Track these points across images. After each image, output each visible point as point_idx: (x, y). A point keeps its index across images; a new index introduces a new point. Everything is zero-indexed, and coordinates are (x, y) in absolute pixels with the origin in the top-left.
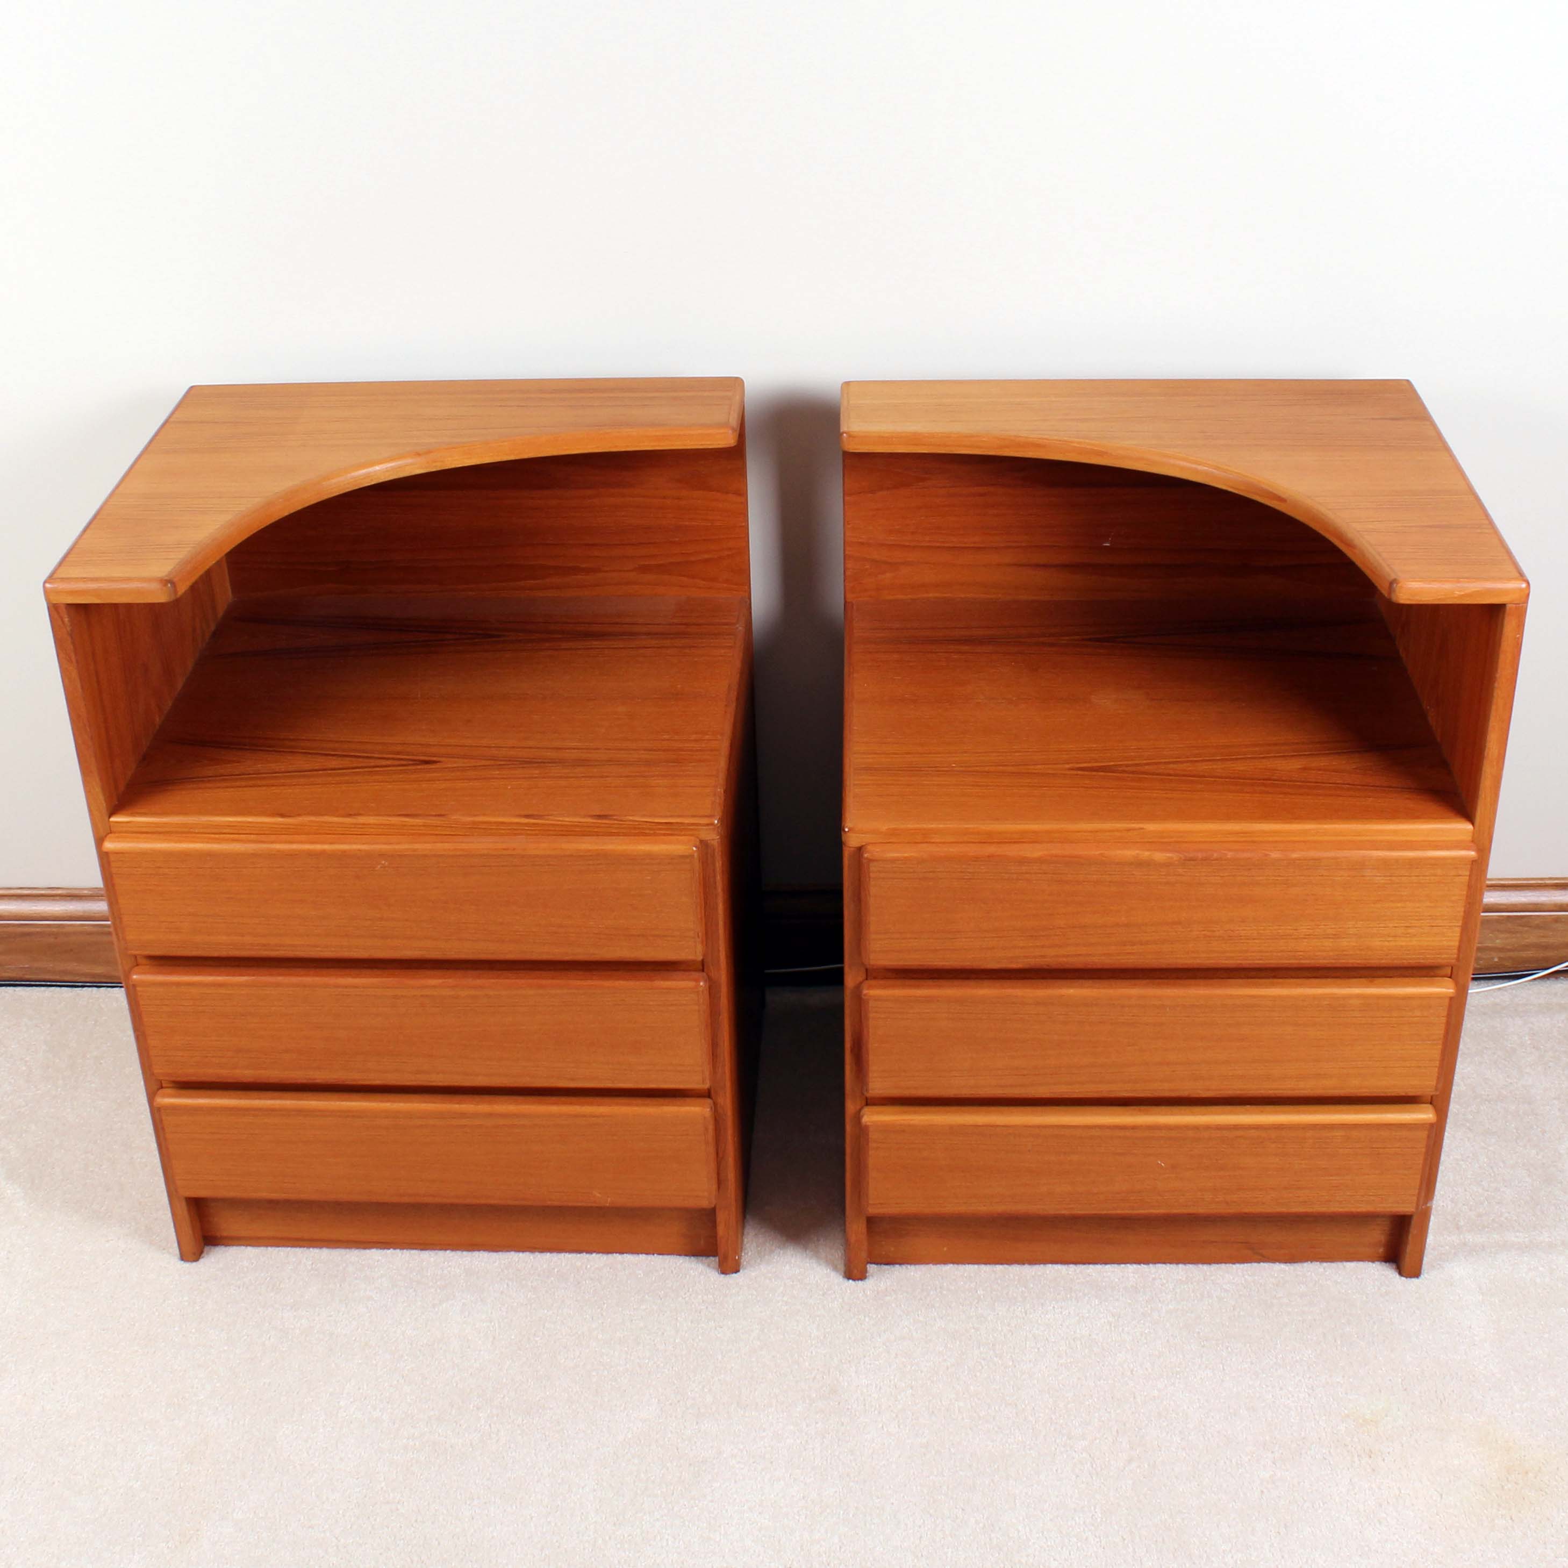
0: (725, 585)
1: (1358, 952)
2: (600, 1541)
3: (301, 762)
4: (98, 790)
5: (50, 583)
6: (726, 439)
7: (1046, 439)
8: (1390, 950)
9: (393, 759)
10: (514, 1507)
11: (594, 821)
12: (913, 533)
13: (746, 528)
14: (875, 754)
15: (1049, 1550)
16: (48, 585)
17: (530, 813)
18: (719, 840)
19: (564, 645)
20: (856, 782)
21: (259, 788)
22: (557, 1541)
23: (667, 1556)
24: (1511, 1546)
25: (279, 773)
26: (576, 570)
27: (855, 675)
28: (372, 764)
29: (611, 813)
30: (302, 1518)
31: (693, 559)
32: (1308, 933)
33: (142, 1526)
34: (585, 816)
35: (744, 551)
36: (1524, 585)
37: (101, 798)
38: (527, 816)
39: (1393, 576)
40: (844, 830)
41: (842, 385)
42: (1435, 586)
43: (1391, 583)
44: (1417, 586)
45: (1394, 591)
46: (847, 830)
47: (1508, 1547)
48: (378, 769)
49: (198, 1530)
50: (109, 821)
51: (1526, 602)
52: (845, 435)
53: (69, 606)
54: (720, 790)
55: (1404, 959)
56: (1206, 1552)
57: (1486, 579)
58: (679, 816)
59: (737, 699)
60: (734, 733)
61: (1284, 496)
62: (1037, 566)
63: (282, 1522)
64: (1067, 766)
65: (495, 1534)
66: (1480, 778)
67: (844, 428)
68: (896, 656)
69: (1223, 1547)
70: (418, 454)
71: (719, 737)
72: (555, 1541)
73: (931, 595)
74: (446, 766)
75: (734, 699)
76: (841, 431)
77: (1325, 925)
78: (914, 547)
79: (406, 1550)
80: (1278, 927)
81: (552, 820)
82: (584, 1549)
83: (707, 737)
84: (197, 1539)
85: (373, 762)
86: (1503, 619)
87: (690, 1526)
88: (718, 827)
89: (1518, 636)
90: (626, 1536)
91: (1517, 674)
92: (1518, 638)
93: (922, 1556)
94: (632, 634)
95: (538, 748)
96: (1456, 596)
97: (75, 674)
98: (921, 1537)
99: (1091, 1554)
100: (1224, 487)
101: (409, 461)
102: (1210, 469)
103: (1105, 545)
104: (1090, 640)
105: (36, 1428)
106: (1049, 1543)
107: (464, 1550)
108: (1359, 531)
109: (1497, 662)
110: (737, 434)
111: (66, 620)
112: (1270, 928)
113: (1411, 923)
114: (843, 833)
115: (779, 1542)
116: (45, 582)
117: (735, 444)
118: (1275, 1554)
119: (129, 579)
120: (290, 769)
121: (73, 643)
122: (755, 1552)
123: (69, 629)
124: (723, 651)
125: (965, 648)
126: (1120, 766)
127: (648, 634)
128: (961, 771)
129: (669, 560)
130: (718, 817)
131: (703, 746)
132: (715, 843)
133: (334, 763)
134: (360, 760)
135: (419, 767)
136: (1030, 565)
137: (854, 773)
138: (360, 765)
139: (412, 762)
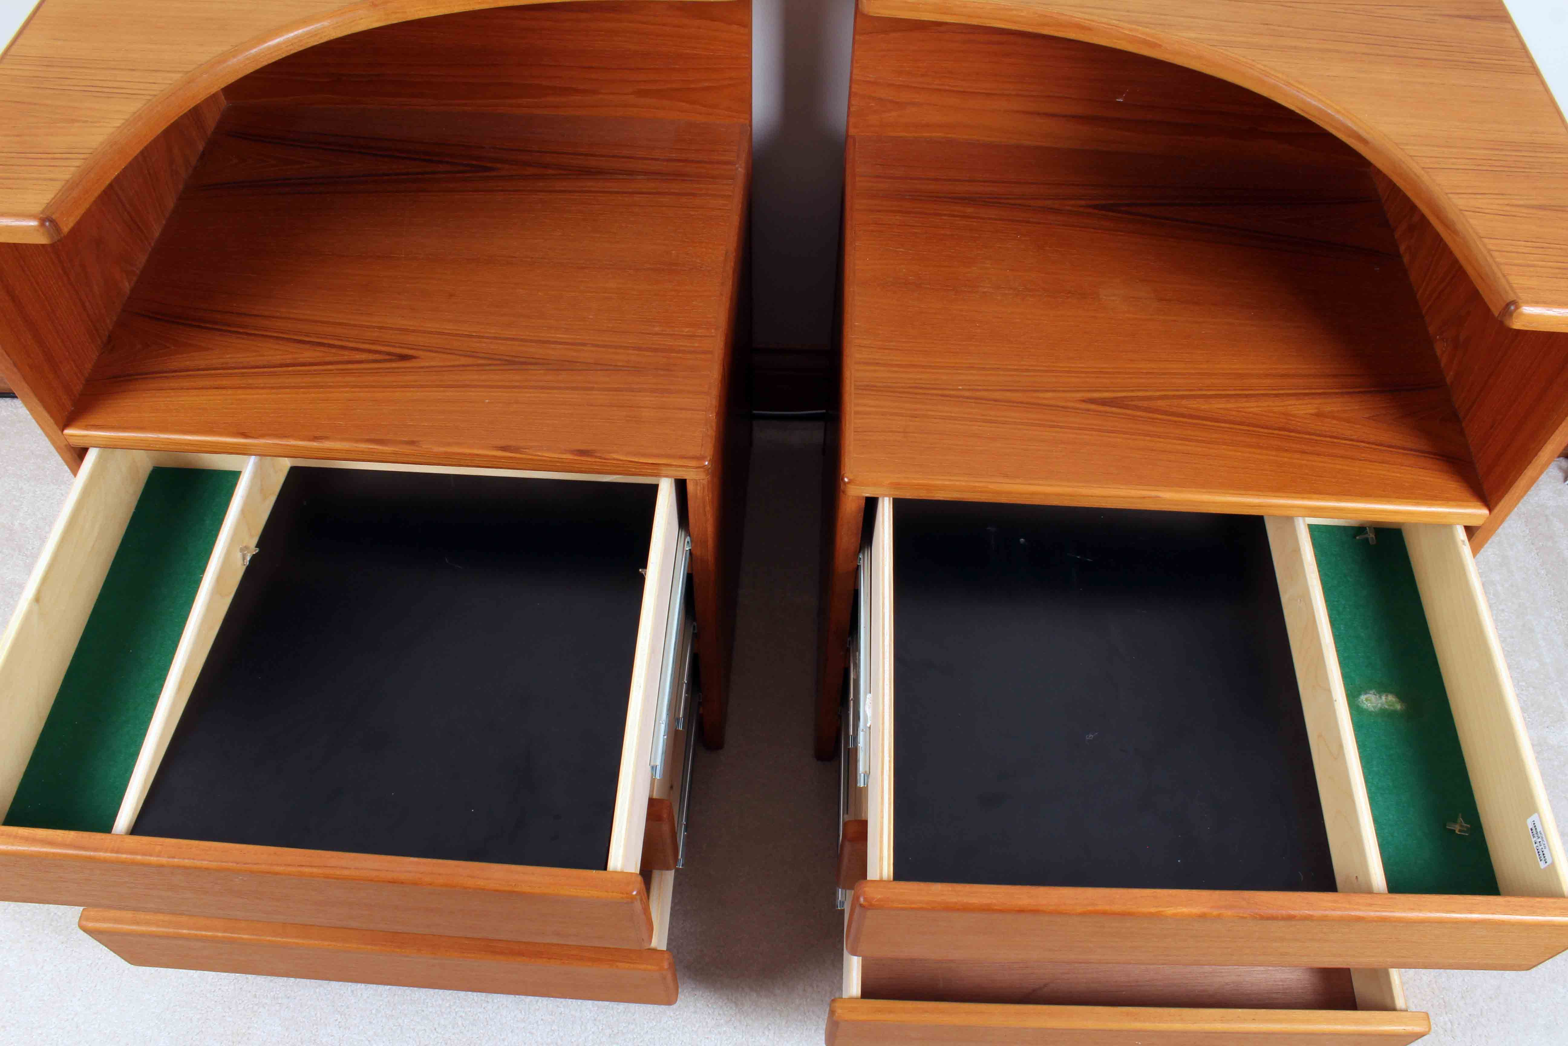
0: (726, 113)
3: (273, 353)
9: (370, 351)
11: (576, 458)
12: (922, 75)
13: (750, 59)
14: (876, 365)
17: (508, 442)
18: (710, 481)
21: (224, 391)
25: (247, 368)
26: (573, 91)
27: (857, 243)
28: (345, 358)
29: (594, 446)
31: (693, 86)
34: (566, 451)
35: (747, 81)
38: (504, 449)
40: (843, 479)
42: (1557, 313)
44: (1537, 312)
46: (846, 480)
48: (352, 366)
50: (63, 434)
54: (712, 416)
62: (1047, 115)
64: (1079, 395)
68: (898, 218)
73: (934, 135)
74: (422, 364)
78: (924, 89)
81: (529, 455)
83: (701, 332)
85: (347, 355)
88: (709, 471)
94: (632, 173)
95: (523, 341)
103: (1118, 100)
104: (1095, 207)
114: (841, 484)
120: (259, 363)
124: (721, 201)
125: (970, 210)
126: (1132, 398)
127: (645, 173)
128: (968, 398)
129: (669, 86)
130: (709, 458)
131: (696, 345)
132: (705, 482)
133: (308, 354)
134: (334, 350)
135: (394, 365)
136: (1039, 114)
137: (855, 394)
138: (336, 359)
139: (387, 357)
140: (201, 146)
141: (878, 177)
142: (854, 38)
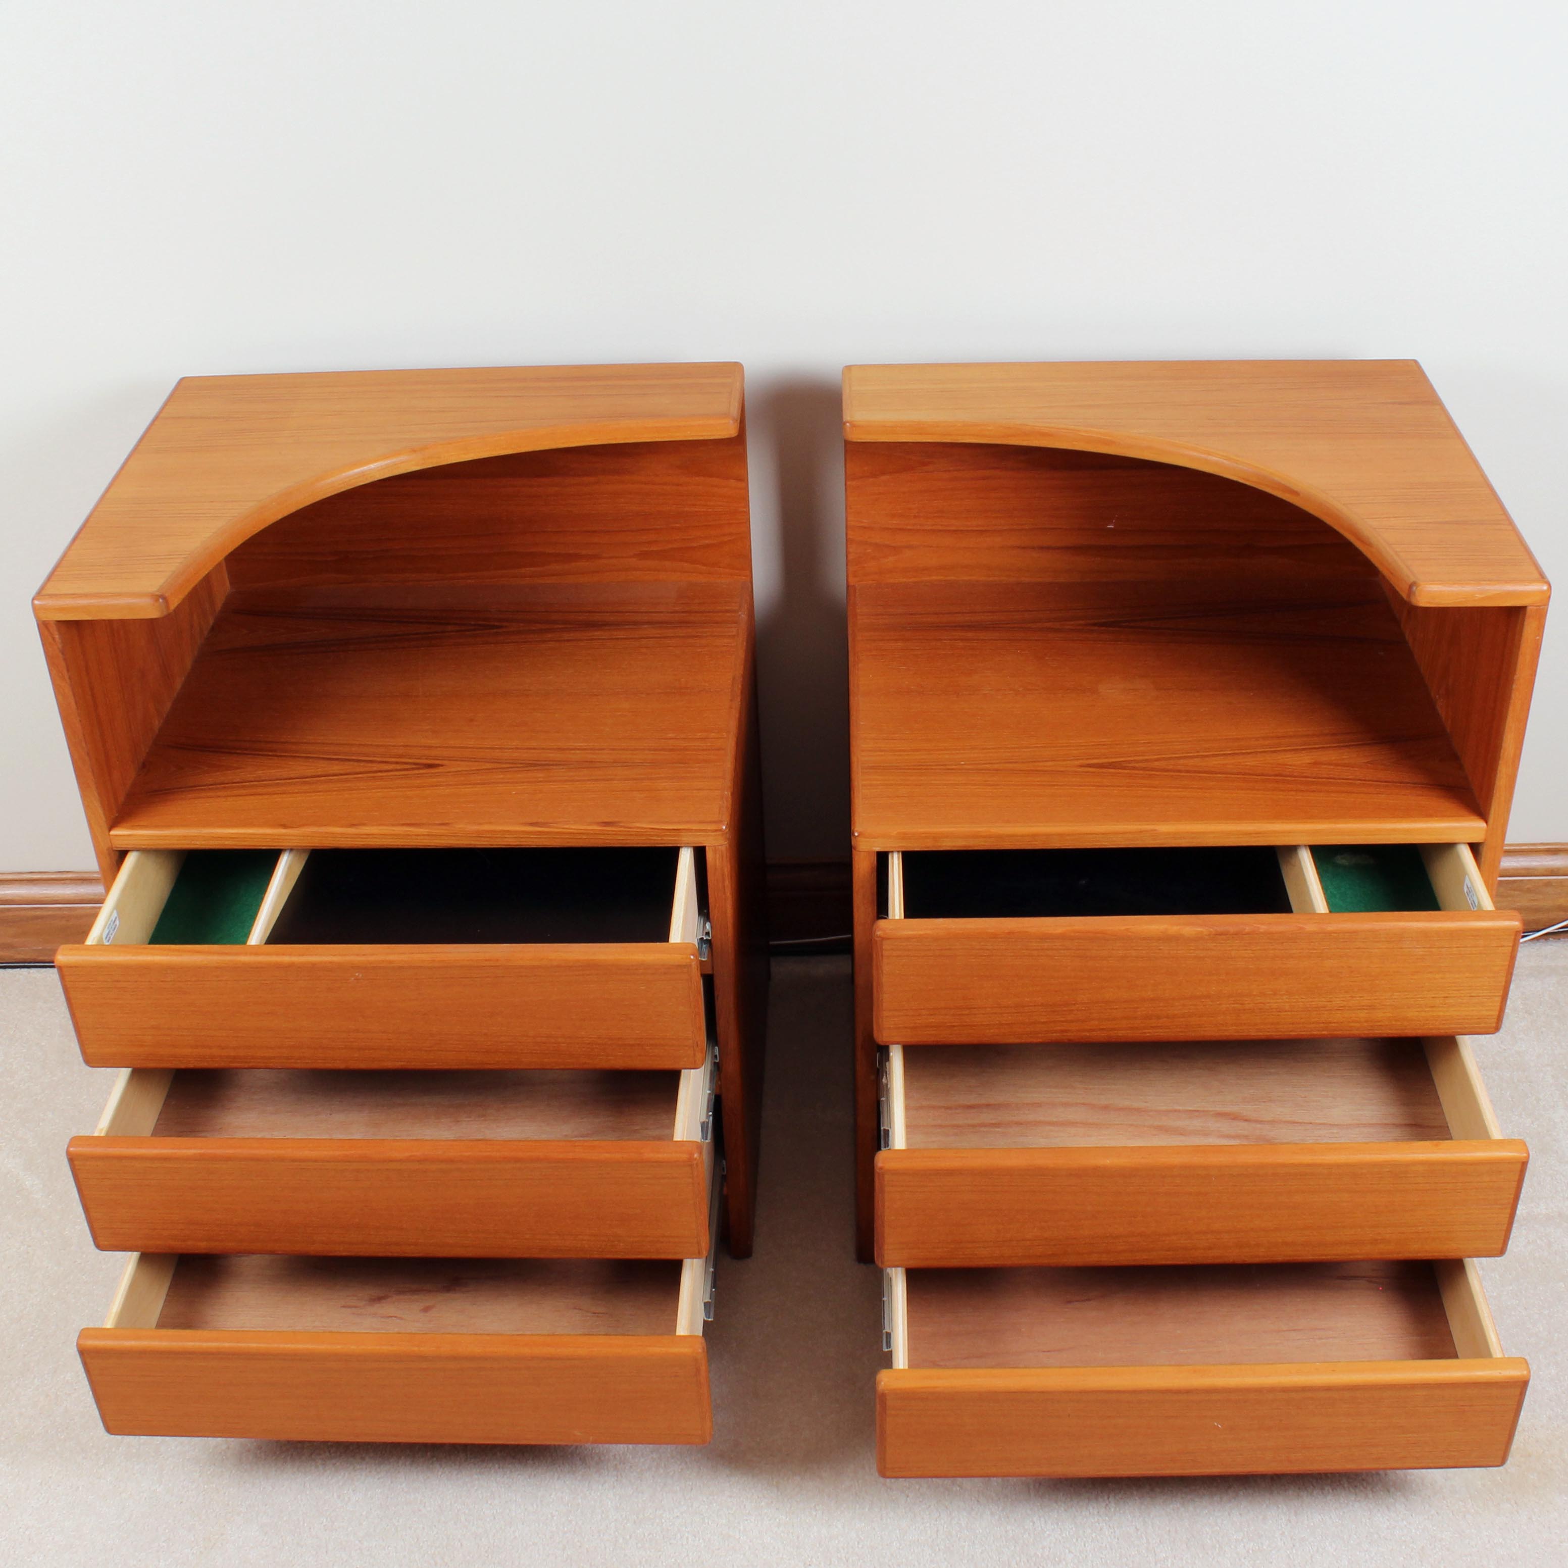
0: (727, 570)
1: (1394, 1023)
2: (621, 1541)
3: (304, 768)
4: (97, 804)
5: (38, 600)
6: (729, 430)
7: (1052, 428)
8: (1427, 1020)
9: (397, 763)
10: (535, 1506)
11: (601, 828)
12: (915, 517)
13: (748, 513)
14: (882, 751)
15: (1064, 1542)
16: (36, 602)
17: (535, 820)
18: (727, 845)
19: (566, 636)
20: (864, 782)
21: (260, 797)
22: (578, 1541)
23: (688, 1555)
24: (1517, 1531)
25: (281, 780)
26: (577, 557)
27: (860, 665)
28: (375, 769)
29: (617, 820)
30: (325, 1520)
31: (694, 545)
32: (1342, 1005)
33: (167, 1531)
34: (591, 824)
35: (745, 536)
36: (1545, 587)
37: (100, 811)
38: (532, 824)
39: (1412, 579)
40: (853, 833)
41: (844, 368)
42: (1456, 588)
43: (1411, 587)
44: (1436, 589)
45: (1414, 593)
46: (856, 834)
47: (1514, 1532)
48: (380, 774)
49: (222, 1535)
50: (109, 835)
51: (1547, 604)
52: (848, 424)
53: (59, 622)
54: (728, 793)
55: (1442, 1029)
56: (1218, 1541)
57: (1507, 582)
58: (688, 822)
59: (742, 693)
60: (739, 727)
61: (1295, 488)
62: (1041, 548)
63: (306, 1525)
64: (1077, 763)
65: (517, 1534)
66: (1495, 776)
67: (847, 417)
68: (900, 644)
69: (1235, 1537)
70: (414, 451)
71: (725, 735)
72: (576, 1540)
73: (934, 578)
74: (449, 770)
75: (739, 692)
76: (844, 420)
77: (1361, 997)
78: (918, 531)
79: (429, 1552)
80: (1311, 1000)
81: (557, 828)
82: (606, 1548)
83: (713, 735)
84: (222, 1544)
85: (375, 767)
86: (1523, 620)
87: (710, 1523)
88: (726, 833)
89: (1538, 638)
90: (646, 1534)
91: (1535, 675)
92: (1538, 640)
93: (939, 1550)
94: (636, 623)
95: (543, 749)
96: (1476, 598)
97: (68, 691)
98: (938, 1531)
99: (1106, 1545)
100: (1235, 478)
101: (403, 458)
102: (1221, 460)
103: (1109, 527)
104: (1095, 625)
105: (59, 1430)
106: (1064, 1535)
107: (486, 1552)
108: (1375, 528)
109: (1516, 664)
110: (737, 425)
111: (57, 636)
112: (1303, 1000)
113: (1450, 994)
114: (852, 838)
115: (798, 1537)
116: (33, 599)
117: (736, 435)
118: (1286, 1543)
119: (120, 595)
120: (292, 776)
121: (65, 660)
122: (774, 1548)
123: (60, 646)
124: (726, 641)
125: (970, 635)
126: (1129, 762)
127: (649, 623)
128: (969, 769)
129: (670, 546)
130: (726, 823)
131: (709, 744)
132: (723, 848)
133: (336, 768)
134: (362, 764)
135: (421, 771)
136: (1033, 548)
137: (862, 772)
138: (362, 770)
139: (414, 766)
140: (211, 621)
141: (877, 615)
142: (846, 485)
